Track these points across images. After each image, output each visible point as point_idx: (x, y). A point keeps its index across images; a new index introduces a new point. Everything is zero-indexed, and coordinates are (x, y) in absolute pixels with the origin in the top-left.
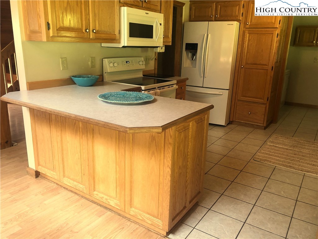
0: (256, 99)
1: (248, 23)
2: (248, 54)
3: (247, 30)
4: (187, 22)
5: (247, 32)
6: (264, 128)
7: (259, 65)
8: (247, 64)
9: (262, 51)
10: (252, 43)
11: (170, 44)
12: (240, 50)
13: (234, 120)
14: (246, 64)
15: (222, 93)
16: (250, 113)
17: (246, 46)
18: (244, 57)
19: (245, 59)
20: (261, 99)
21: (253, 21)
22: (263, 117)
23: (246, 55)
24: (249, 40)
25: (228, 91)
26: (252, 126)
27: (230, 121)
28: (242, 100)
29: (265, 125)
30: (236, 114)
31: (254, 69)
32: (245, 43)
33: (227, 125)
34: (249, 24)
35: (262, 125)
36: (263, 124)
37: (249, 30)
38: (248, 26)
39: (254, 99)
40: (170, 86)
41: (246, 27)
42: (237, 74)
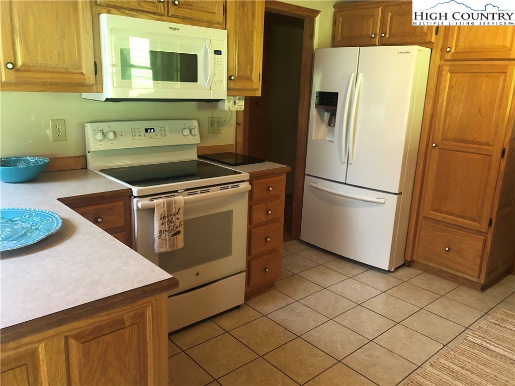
0: (463, 218)
1: (448, 50)
2: (448, 118)
3: (446, 65)
4: (327, 47)
5: (446, 69)
6: (480, 286)
7: (473, 144)
8: (445, 139)
9: (480, 111)
10: (456, 93)
11: (259, 94)
12: (430, 107)
13: (415, 258)
14: (442, 140)
15: (382, 201)
16: (447, 249)
17: (443, 101)
18: (440, 123)
19: (441, 128)
20: (475, 221)
21: (461, 44)
22: (478, 261)
23: (442, 119)
24: (451, 87)
25: (396, 196)
26: (454, 279)
27: (406, 260)
28: (432, 217)
29: (482, 281)
30: (418, 247)
31: (460, 151)
32: (441, 92)
33: (396, 269)
34: (453, 51)
35: (475, 280)
36: (479, 277)
37: (452, 65)
38: (449, 56)
39: (459, 219)
40: (230, 185)
41: (446, 58)
42: (423, 159)
